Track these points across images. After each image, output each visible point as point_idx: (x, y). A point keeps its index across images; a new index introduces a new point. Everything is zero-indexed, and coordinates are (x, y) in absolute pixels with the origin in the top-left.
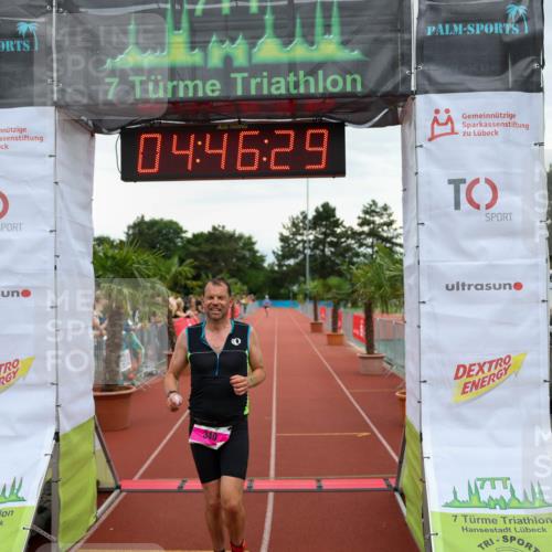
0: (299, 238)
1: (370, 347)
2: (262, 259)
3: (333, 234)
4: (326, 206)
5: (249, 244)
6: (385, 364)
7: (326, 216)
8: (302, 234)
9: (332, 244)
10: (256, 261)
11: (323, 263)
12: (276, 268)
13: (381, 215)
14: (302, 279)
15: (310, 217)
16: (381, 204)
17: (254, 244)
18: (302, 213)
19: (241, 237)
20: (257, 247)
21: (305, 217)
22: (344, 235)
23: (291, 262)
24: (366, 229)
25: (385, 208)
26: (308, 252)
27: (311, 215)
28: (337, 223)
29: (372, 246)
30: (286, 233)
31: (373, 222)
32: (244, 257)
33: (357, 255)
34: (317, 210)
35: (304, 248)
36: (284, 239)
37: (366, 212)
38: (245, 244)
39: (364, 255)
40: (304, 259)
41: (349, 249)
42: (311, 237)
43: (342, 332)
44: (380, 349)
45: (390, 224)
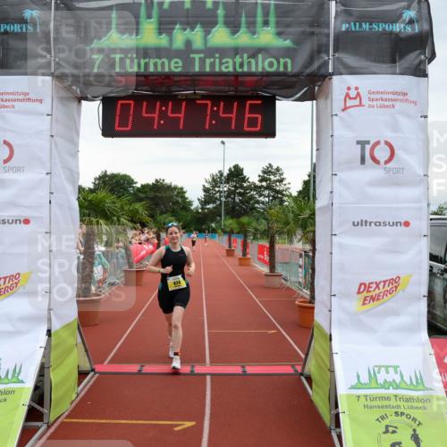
0: (217, 189)
1: (272, 268)
2: (190, 203)
3: (242, 187)
4: (236, 167)
5: (181, 192)
6: (283, 281)
7: (236, 174)
8: (219, 187)
9: (240, 194)
10: (186, 205)
11: (233, 208)
12: (200, 211)
13: (274, 174)
14: (218, 218)
15: (225, 174)
16: (275, 167)
17: (185, 192)
18: (220, 172)
19: (175, 188)
20: (186, 195)
21: (222, 175)
22: (249, 188)
23: (211, 206)
24: (264, 184)
25: (278, 169)
26: (223, 199)
27: (226, 173)
28: (244, 179)
29: (269, 196)
30: (207, 186)
31: (270, 180)
32: (177, 202)
33: (258, 202)
34: (230, 170)
35: (221, 197)
36: (206, 190)
37: (264, 172)
38: (178, 193)
39: (263, 203)
40: (221, 204)
41: (252, 197)
42: (226, 189)
43: (249, 256)
44: (279, 269)
45: (281, 181)
